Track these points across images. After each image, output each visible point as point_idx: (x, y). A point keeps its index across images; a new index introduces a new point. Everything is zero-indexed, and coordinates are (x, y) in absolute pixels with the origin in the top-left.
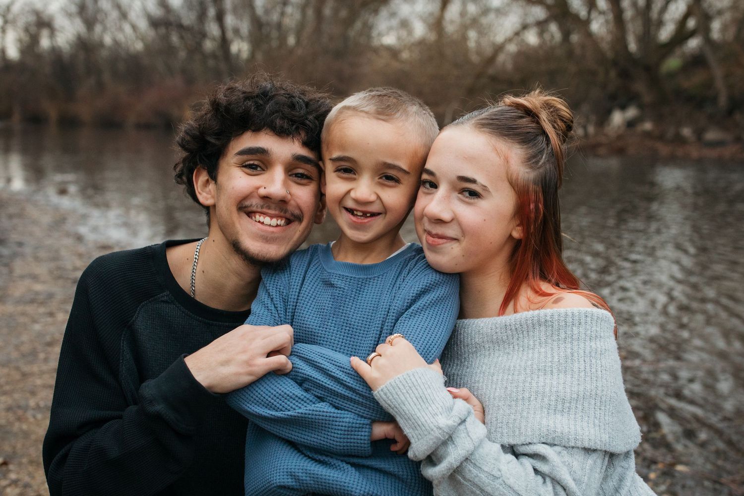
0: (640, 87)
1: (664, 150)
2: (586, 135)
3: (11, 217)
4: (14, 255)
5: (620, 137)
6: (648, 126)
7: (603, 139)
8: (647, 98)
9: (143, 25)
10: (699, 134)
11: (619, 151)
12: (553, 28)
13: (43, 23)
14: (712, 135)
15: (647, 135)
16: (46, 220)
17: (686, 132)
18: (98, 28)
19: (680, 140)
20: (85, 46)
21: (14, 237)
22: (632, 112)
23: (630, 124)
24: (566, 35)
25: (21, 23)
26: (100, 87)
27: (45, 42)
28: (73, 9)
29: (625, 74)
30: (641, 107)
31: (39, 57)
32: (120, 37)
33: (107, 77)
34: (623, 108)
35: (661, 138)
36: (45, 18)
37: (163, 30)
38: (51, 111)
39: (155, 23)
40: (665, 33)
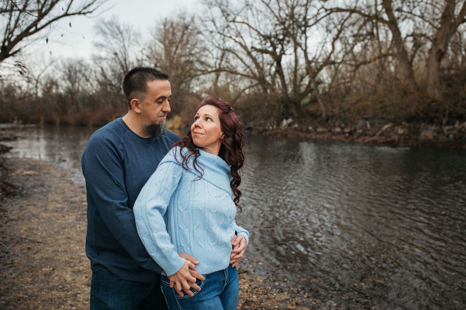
0: (293, 110)
1: (302, 135)
2: (273, 129)
3: (45, 174)
4: (48, 192)
5: (285, 130)
6: (296, 126)
7: (280, 131)
8: (296, 115)
9: (95, 83)
10: (315, 128)
11: (286, 136)
12: (260, 87)
13: (53, 83)
14: (320, 129)
15: (296, 129)
16: (59, 175)
17: (310, 128)
18: (77, 85)
19: (308, 131)
20: (71, 92)
21: (47, 183)
22: (290, 120)
23: (290, 125)
24: (265, 90)
25: (43, 82)
26: (78, 109)
27: (54, 91)
28: (66, 77)
29: (287, 107)
30: (293, 118)
31: (52, 96)
32: (86, 87)
33: (80, 105)
34: (287, 119)
35: (301, 130)
36: (54, 80)
37: (104, 87)
38: (57, 119)
39: (101, 83)
40: (303, 89)
